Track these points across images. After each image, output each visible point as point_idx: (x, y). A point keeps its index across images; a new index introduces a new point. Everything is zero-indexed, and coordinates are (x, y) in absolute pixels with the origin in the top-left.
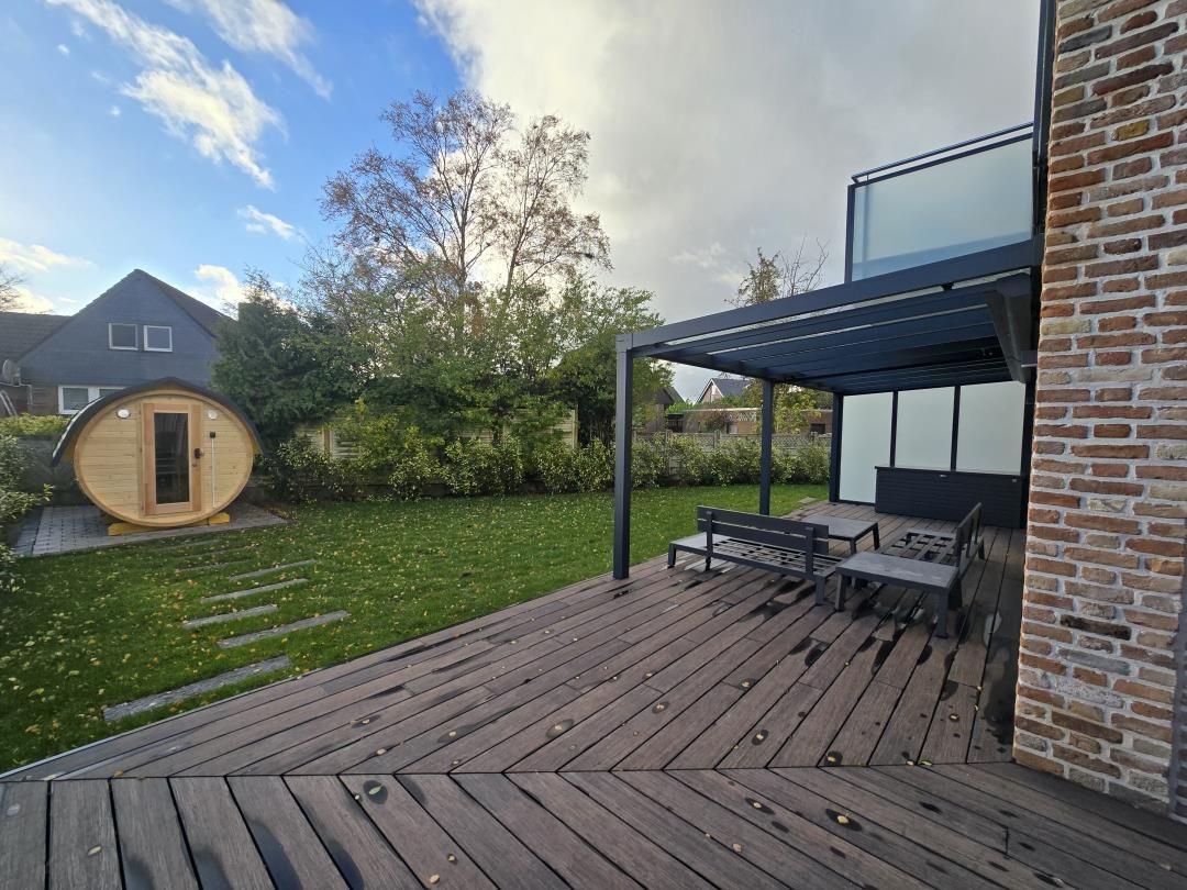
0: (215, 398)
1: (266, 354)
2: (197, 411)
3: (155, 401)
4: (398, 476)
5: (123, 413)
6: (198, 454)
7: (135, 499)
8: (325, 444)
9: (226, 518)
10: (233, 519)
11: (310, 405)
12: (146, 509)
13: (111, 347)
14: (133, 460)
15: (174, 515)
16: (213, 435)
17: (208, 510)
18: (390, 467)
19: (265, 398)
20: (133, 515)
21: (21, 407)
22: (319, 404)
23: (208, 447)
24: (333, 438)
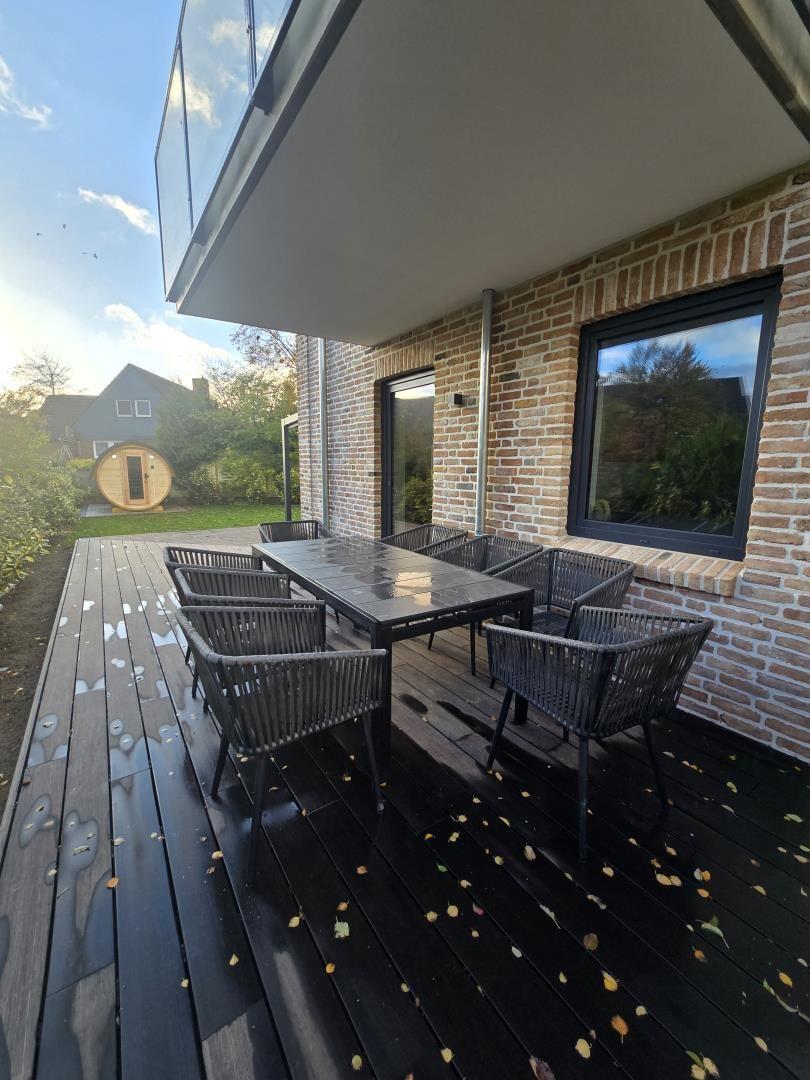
0: (153, 449)
1: (180, 424)
2: (144, 455)
3: (127, 451)
4: (249, 491)
5: (114, 457)
6: (146, 476)
7: (121, 497)
8: (215, 474)
9: (161, 508)
10: (164, 509)
11: (204, 451)
12: (127, 503)
13: (119, 415)
14: (120, 479)
15: (137, 505)
16: (152, 467)
17: (153, 504)
18: (245, 487)
19: (182, 448)
20: (121, 504)
21: (76, 455)
22: (209, 451)
23: (151, 472)
24: (220, 470)
